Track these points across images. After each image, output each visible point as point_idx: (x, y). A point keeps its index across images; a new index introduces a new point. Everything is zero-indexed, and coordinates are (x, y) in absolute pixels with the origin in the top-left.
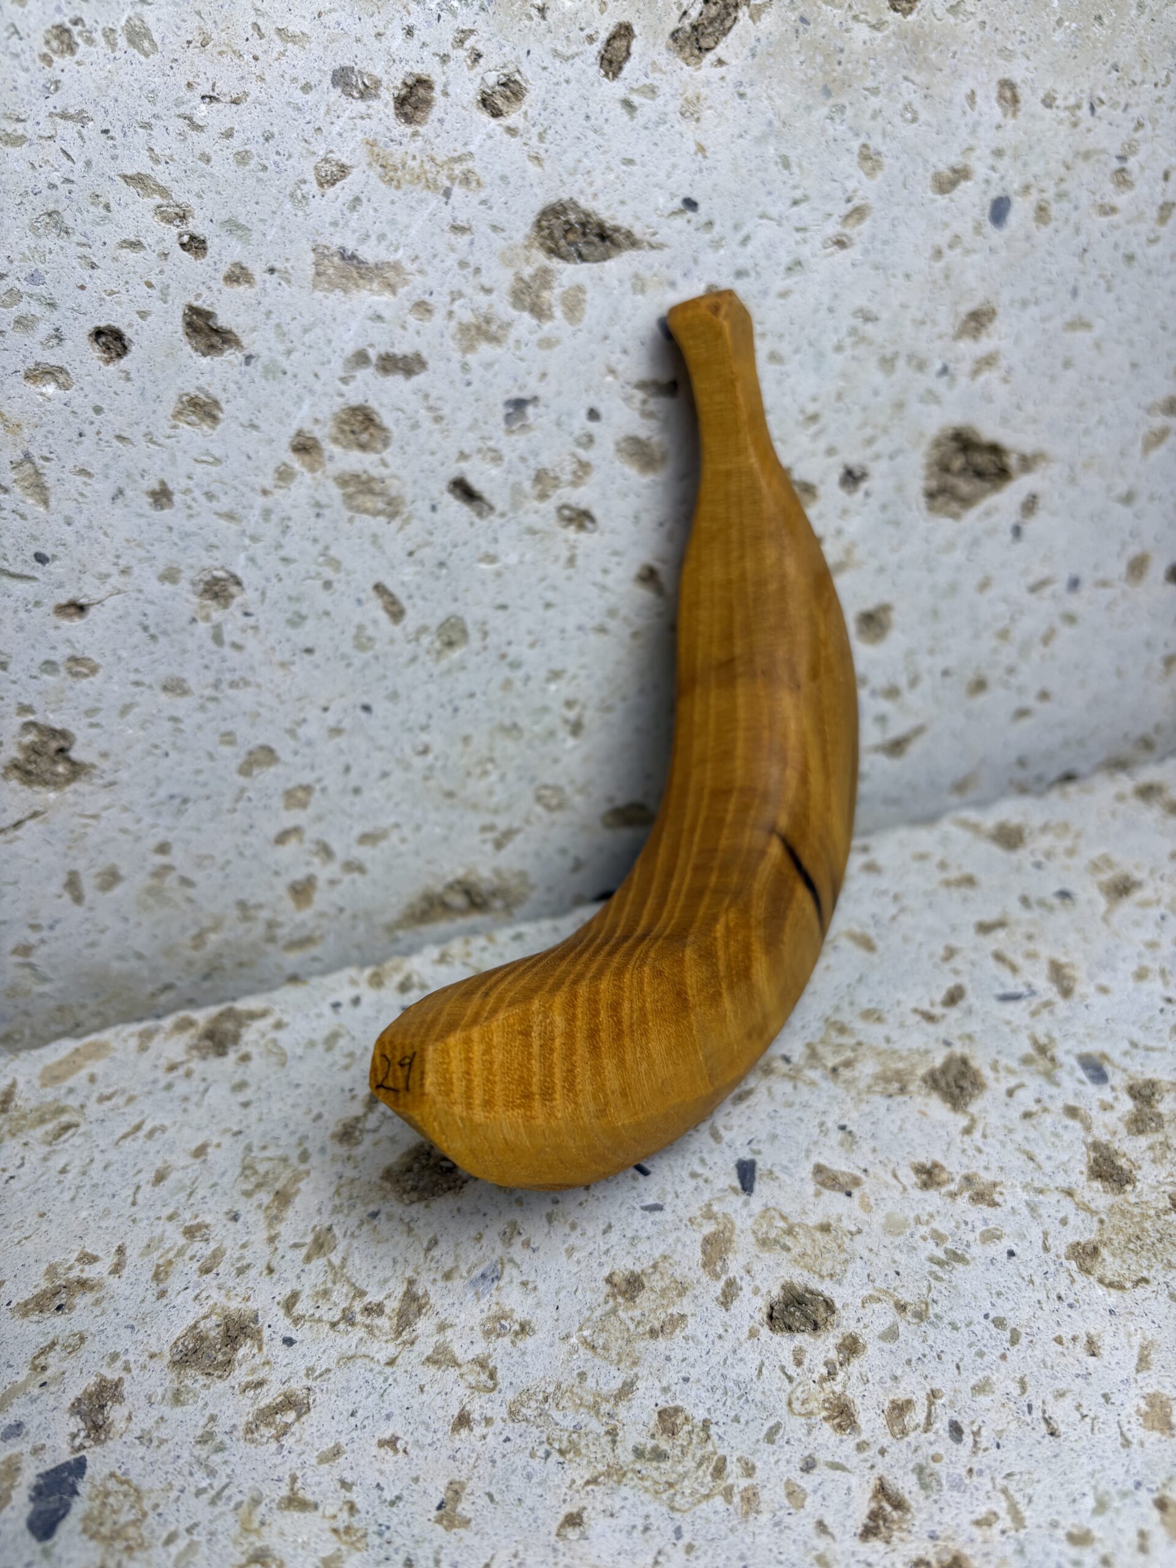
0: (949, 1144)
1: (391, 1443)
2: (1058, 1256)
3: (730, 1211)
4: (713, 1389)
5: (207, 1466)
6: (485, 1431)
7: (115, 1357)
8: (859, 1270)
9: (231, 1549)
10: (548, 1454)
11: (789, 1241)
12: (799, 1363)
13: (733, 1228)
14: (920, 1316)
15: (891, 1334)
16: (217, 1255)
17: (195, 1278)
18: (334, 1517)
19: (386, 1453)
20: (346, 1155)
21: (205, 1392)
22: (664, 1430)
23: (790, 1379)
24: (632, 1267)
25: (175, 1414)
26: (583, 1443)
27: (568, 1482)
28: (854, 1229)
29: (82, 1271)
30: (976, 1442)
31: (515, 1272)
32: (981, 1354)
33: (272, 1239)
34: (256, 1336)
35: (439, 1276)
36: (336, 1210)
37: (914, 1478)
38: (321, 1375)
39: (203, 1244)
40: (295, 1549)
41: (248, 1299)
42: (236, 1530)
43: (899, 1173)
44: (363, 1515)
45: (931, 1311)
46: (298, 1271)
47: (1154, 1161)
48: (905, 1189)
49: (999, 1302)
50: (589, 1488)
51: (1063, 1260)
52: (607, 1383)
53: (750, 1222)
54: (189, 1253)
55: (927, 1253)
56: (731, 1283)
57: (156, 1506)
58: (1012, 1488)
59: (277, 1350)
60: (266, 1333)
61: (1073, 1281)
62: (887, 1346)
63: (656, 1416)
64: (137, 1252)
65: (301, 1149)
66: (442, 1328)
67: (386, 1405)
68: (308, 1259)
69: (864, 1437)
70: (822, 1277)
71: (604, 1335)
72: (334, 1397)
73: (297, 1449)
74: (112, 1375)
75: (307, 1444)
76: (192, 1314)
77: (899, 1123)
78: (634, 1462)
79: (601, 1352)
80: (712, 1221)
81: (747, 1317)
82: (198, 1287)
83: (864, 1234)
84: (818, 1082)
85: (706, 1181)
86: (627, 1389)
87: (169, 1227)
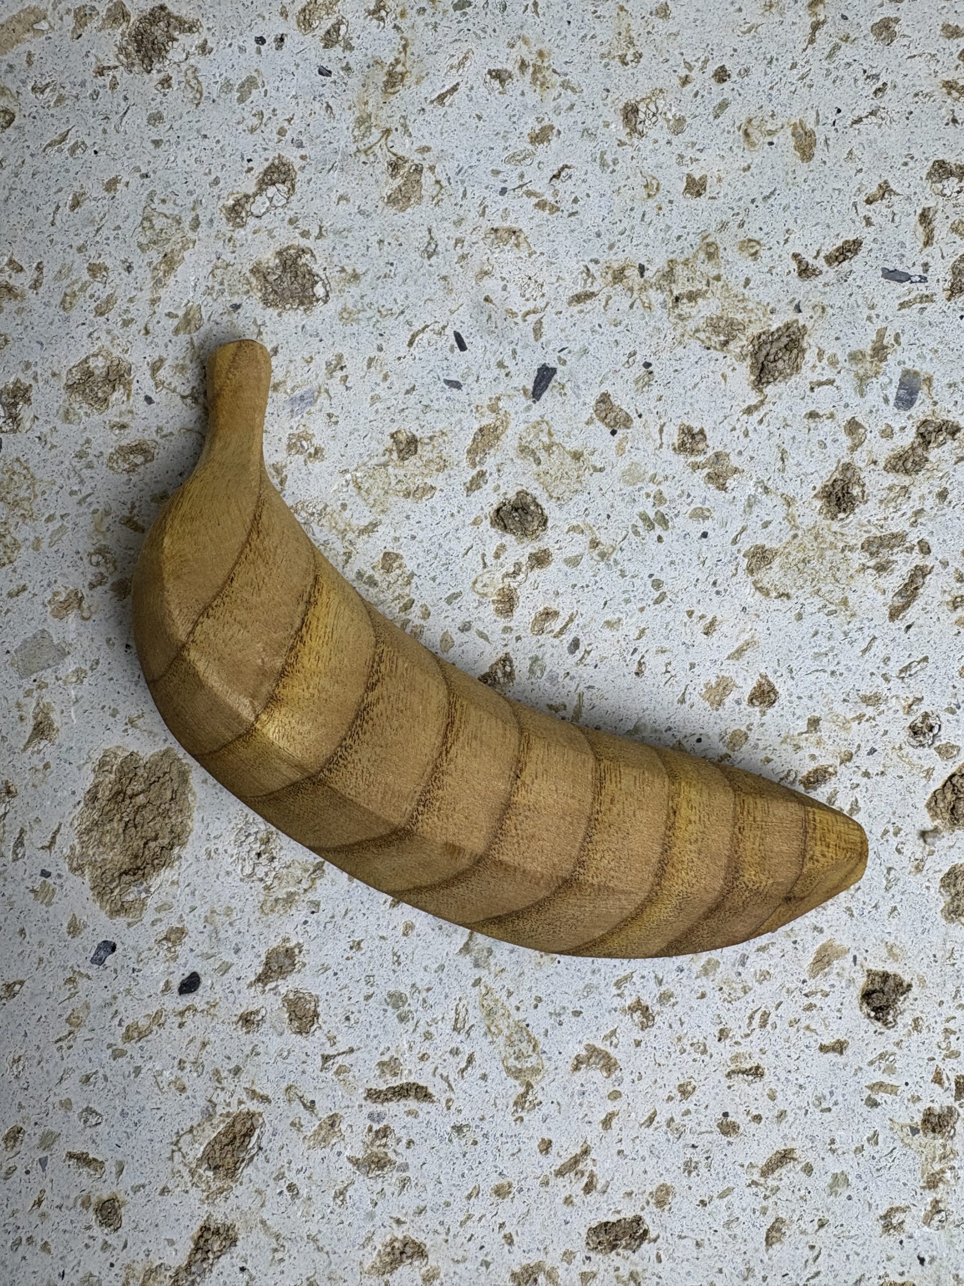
0: (726, 418)
2: (739, 551)
3: (512, 411)
4: (428, 552)
5: (80, 476)
7: (28, 365)
8: (581, 503)
9: (85, 539)
11: (542, 455)
12: (497, 556)
14: (603, 555)
15: (573, 562)
16: (110, 300)
17: (91, 316)
20: (229, 235)
21: (84, 418)
22: (383, 567)
23: (485, 564)
24: (415, 433)
25: (64, 428)
28: (599, 466)
29: (10, 277)
30: (583, 657)
31: (327, 402)
32: (627, 601)
33: (154, 302)
34: (127, 385)
36: (209, 291)
37: (528, 662)
38: (165, 436)
39: (101, 286)
41: (126, 352)
42: (91, 528)
43: (665, 429)
45: (614, 556)
46: (167, 340)
47: (881, 502)
48: (661, 446)
49: (668, 569)
51: (741, 555)
52: (358, 519)
53: (523, 426)
54: (89, 291)
55: (641, 509)
56: (482, 474)
57: (44, 493)
58: (587, 695)
59: (140, 404)
60: (135, 386)
61: (734, 575)
62: (565, 568)
63: (381, 555)
64: (51, 275)
65: (194, 214)
68: (176, 331)
69: (512, 624)
70: (551, 497)
71: (371, 481)
74: (27, 381)
76: (84, 350)
77: (697, 379)
79: (364, 493)
80: (494, 415)
81: (479, 506)
82: (93, 326)
83: (604, 474)
84: (656, 306)
85: (507, 375)
86: (371, 528)
87: (78, 259)
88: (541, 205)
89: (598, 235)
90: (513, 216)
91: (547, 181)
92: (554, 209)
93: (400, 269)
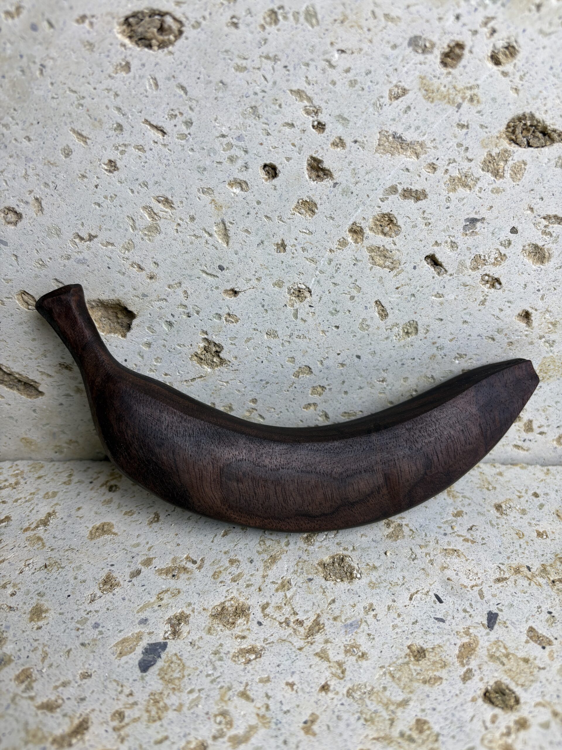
1: (291, 685)
3: (479, 635)
4: (446, 719)
5: (214, 665)
6: (333, 696)
7: (190, 604)
8: (538, 688)
9: (213, 705)
10: (359, 719)
11: (505, 660)
12: (493, 722)
13: (478, 644)
15: (546, 726)
16: (240, 576)
17: (229, 582)
18: (259, 708)
19: (288, 688)
20: (305, 549)
21: (221, 633)
22: (417, 729)
23: (486, 728)
24: (422, 646)
25: (207, 637)
26: (377, 719)
27: (365, 735)
28: (542, 666)
29: (186, 563)
31: (366, 627)
33: (264, 577)
34: (247, 616)
35: (331, 618)
36: (295, 572)
38: (269, 643)
39: (235, 569)
40: (240, 716)
41: (248, 599)
42: (218, 698)
44: (271, 712)
46: (271, 594)
50: (374, 741)
52: (395, 696)
53: (487, 644)
54: (229, 571)
56: (470, 671)
57: (189, 675)
59: (255, 626)
60: (251, 617)
62: (542, 731)
63: (414, 721)
64: (209, 563)
65: (286, 540)
66: (327, 641)
67: (293, 667)
68: (277, 590)
70: (517, 685)
71: (400, 673)
72: (272, 655)
73: (252, 672)
74: (187, 612)
75: (256, 671)
76: (223, 597)
78: (398, 738)
79: (397, 681)
80: (468, 637)
81: (473, 690)
82: (229, 586)
83: (546, 670)
84: (543, 585)
85: (470, 616)
86: (404, 703)
87: (224, 556)
88: (466, 540)
89: (500, 553)
90: (453, 544)
91: (466, 531)
92: (473, 542)
93: (398, 564)
